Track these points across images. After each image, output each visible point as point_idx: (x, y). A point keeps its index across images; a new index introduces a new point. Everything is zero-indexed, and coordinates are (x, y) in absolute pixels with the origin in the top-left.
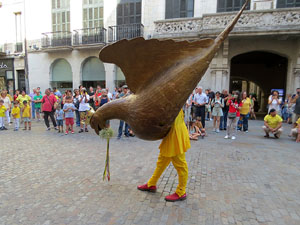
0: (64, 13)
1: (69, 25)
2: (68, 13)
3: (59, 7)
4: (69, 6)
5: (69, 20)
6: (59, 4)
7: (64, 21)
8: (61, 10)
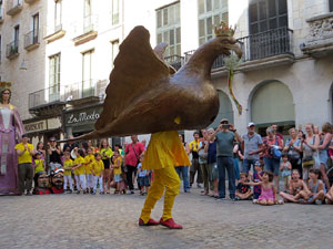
0: (172, 31)
1: (179, 47)
2: (179, 29)
3: (166, 23)
4: (179, 20)
5: (179, 41)
6: (166, 19)
7: (172, 42)
8: (168, 28)
